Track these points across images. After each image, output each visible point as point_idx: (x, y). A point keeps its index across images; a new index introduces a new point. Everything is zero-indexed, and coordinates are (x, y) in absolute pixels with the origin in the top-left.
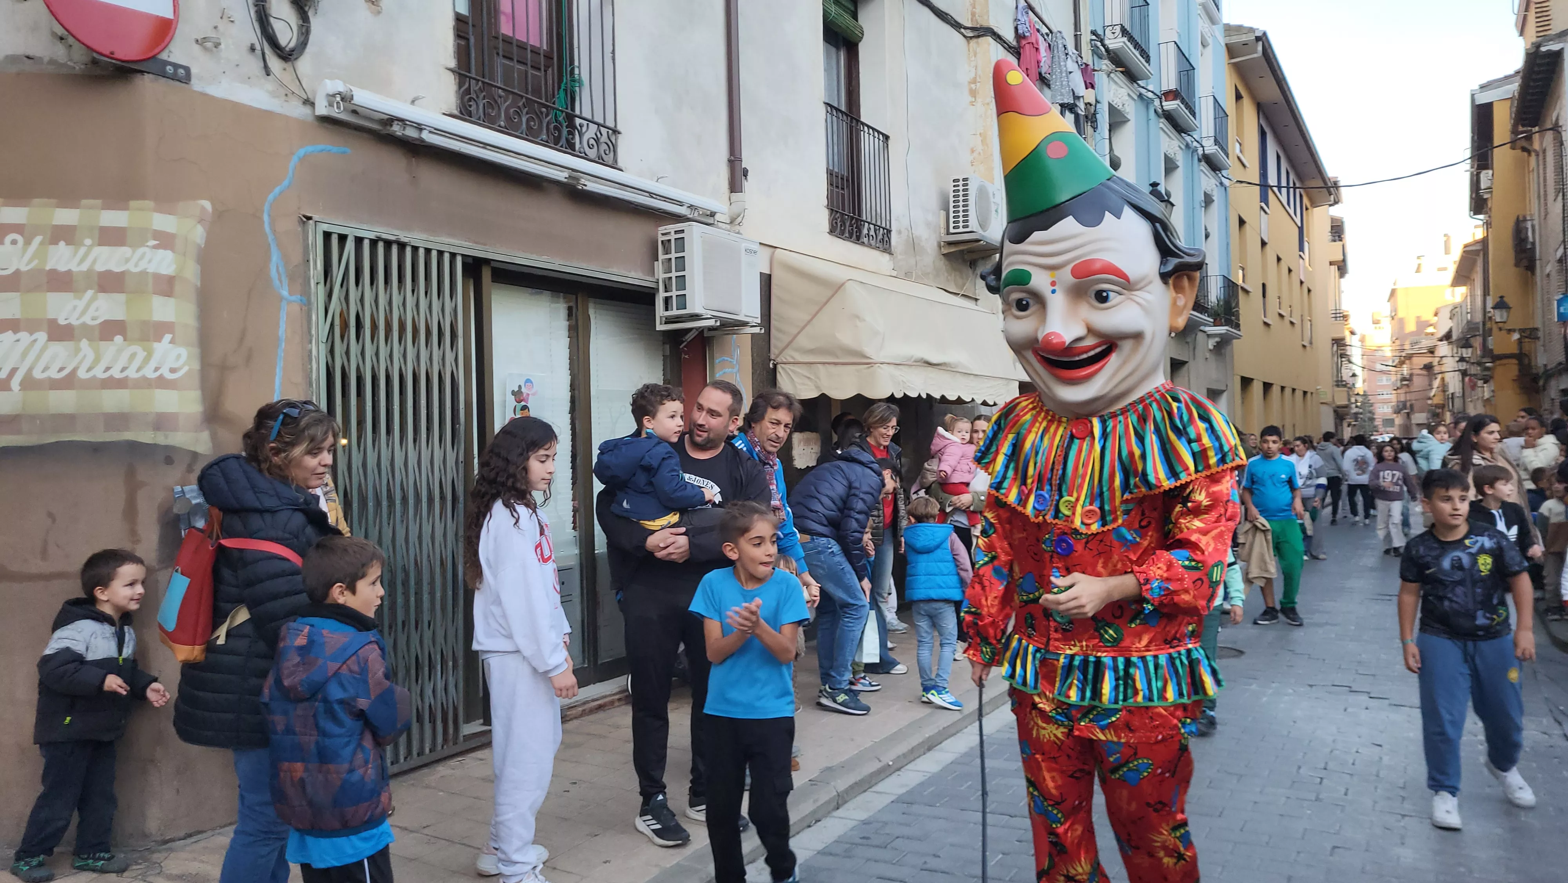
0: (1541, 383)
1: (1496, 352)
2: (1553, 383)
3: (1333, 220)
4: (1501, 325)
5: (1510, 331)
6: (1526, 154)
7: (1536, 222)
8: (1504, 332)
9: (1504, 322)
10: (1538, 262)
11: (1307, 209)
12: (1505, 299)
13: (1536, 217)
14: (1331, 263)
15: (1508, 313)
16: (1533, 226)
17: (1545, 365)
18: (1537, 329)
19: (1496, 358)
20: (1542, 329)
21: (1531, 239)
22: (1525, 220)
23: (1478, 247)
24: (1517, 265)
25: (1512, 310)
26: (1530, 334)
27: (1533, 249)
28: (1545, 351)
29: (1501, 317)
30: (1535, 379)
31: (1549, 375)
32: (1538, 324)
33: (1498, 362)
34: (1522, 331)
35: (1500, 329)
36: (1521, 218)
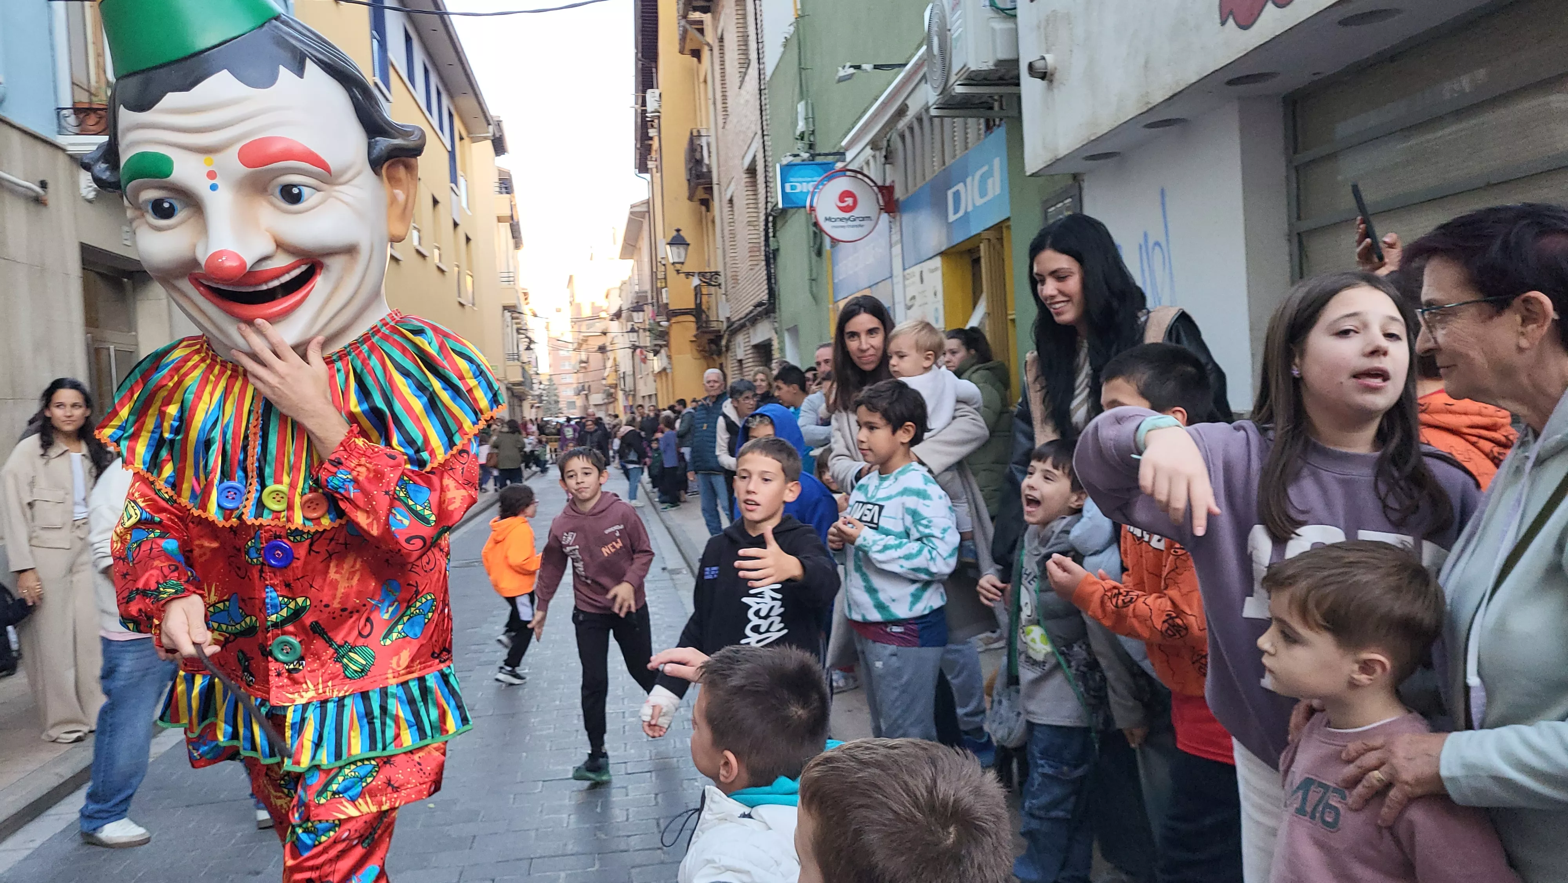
0: (724, 342)
1: (671, 307)
2: (740, 339)
3: (500, 172)
4: (678, 266)
5: (688, 274)
6: (695, 60)
7: (712, 140)
8: (682, 275)
9: (682, 263)
10: (715, 188)
11: (461, 139)
12: (682, 233)
13: (712, 132)
14: (500, 219)
15: (686, 250)
16: (708, 145)
17: (728, 319)
18: (717, 273)
19: (672, 314)
20: (722, 274)
21: (706, 161)
22: (699, 136)
23: (644, 209)
24: (691, 198)
25: (690, 247)
26: (710, 278)
27: (710, 172)
28: (727, 300)
29: (679, 256)
30: (716, 337)
31: (735, 328)
32: (720, 269)
33: (674, 320)
34: (702, 274)
35: (678, 271)
36: (695, 133)
